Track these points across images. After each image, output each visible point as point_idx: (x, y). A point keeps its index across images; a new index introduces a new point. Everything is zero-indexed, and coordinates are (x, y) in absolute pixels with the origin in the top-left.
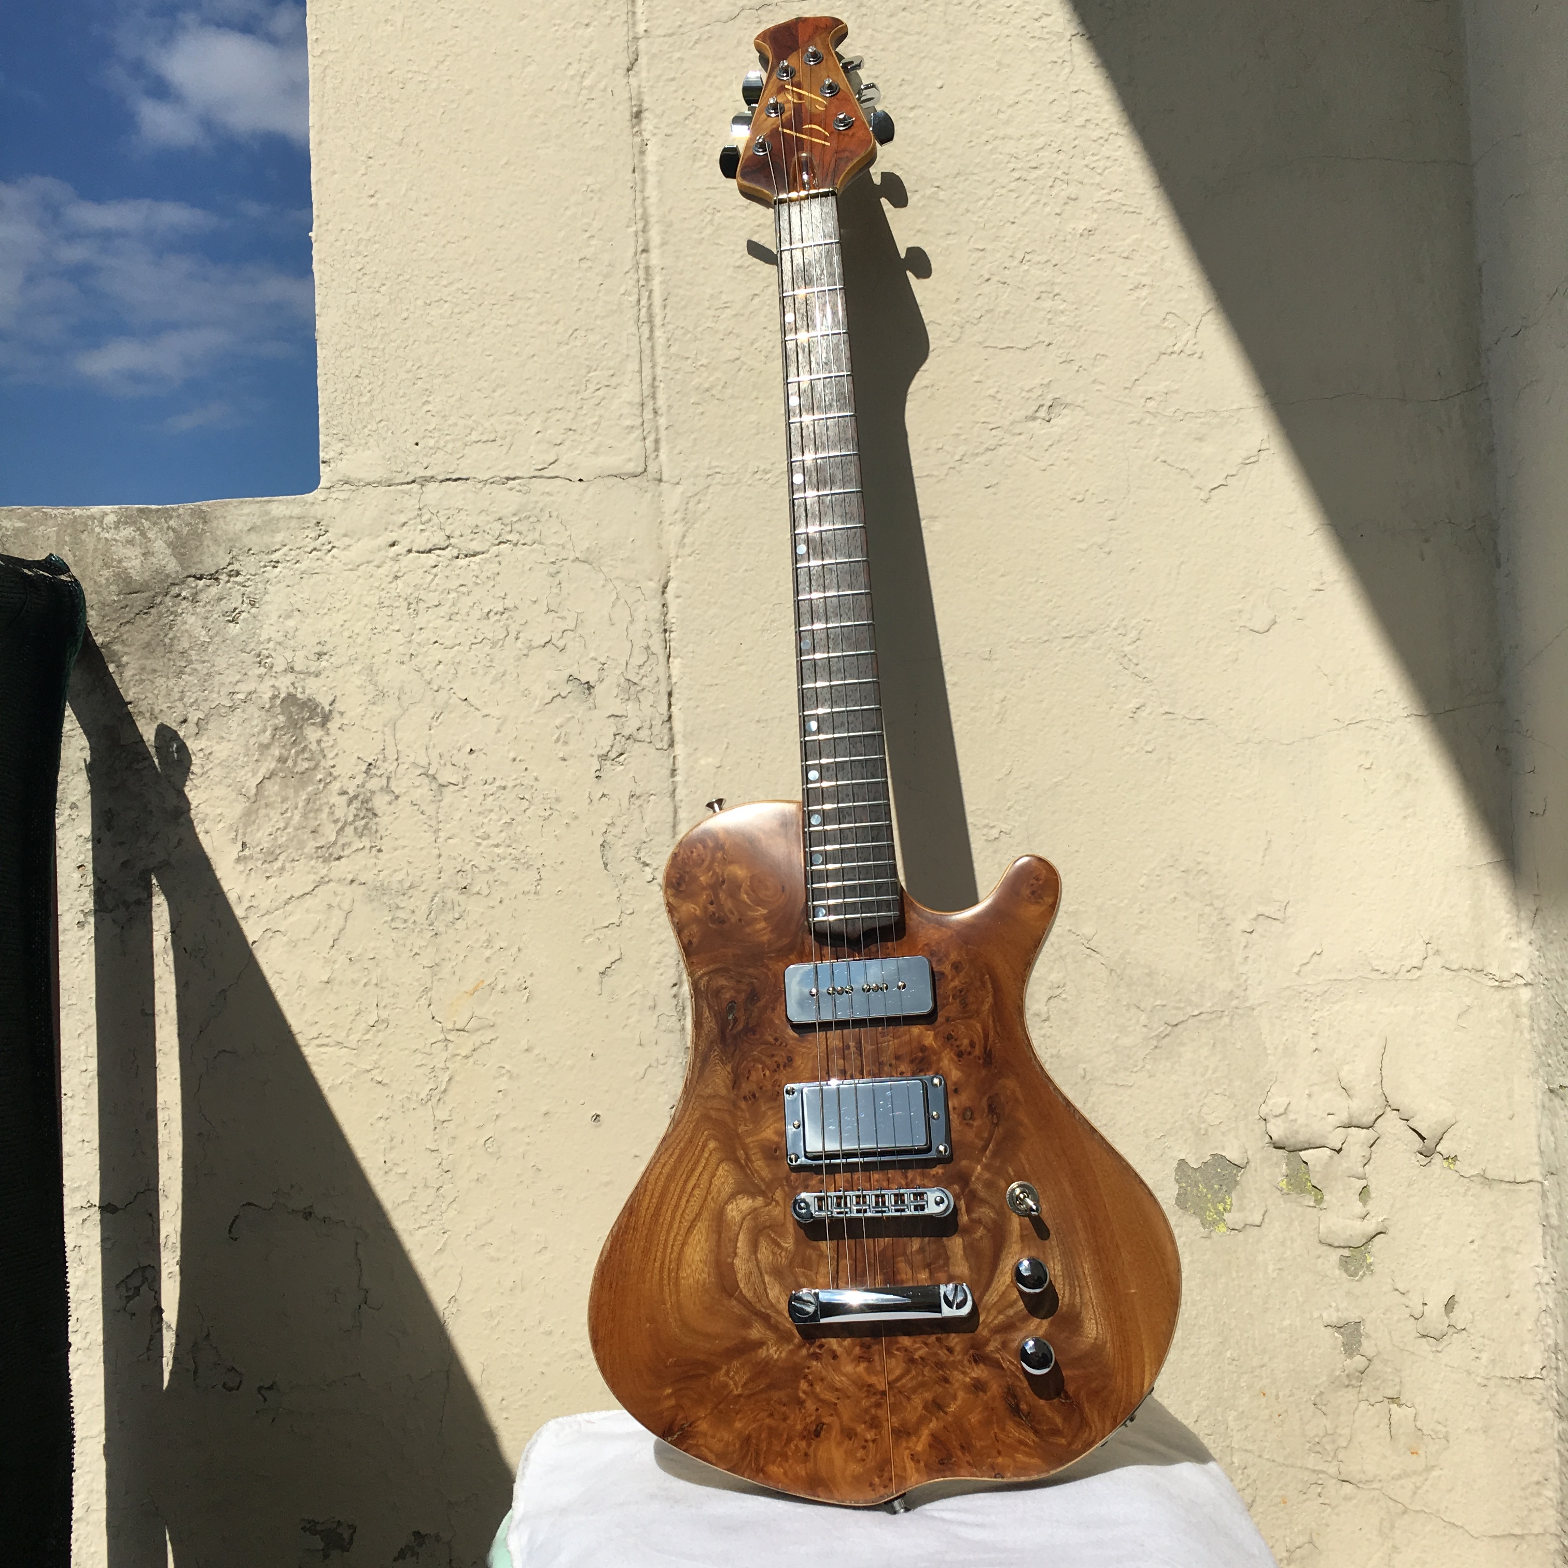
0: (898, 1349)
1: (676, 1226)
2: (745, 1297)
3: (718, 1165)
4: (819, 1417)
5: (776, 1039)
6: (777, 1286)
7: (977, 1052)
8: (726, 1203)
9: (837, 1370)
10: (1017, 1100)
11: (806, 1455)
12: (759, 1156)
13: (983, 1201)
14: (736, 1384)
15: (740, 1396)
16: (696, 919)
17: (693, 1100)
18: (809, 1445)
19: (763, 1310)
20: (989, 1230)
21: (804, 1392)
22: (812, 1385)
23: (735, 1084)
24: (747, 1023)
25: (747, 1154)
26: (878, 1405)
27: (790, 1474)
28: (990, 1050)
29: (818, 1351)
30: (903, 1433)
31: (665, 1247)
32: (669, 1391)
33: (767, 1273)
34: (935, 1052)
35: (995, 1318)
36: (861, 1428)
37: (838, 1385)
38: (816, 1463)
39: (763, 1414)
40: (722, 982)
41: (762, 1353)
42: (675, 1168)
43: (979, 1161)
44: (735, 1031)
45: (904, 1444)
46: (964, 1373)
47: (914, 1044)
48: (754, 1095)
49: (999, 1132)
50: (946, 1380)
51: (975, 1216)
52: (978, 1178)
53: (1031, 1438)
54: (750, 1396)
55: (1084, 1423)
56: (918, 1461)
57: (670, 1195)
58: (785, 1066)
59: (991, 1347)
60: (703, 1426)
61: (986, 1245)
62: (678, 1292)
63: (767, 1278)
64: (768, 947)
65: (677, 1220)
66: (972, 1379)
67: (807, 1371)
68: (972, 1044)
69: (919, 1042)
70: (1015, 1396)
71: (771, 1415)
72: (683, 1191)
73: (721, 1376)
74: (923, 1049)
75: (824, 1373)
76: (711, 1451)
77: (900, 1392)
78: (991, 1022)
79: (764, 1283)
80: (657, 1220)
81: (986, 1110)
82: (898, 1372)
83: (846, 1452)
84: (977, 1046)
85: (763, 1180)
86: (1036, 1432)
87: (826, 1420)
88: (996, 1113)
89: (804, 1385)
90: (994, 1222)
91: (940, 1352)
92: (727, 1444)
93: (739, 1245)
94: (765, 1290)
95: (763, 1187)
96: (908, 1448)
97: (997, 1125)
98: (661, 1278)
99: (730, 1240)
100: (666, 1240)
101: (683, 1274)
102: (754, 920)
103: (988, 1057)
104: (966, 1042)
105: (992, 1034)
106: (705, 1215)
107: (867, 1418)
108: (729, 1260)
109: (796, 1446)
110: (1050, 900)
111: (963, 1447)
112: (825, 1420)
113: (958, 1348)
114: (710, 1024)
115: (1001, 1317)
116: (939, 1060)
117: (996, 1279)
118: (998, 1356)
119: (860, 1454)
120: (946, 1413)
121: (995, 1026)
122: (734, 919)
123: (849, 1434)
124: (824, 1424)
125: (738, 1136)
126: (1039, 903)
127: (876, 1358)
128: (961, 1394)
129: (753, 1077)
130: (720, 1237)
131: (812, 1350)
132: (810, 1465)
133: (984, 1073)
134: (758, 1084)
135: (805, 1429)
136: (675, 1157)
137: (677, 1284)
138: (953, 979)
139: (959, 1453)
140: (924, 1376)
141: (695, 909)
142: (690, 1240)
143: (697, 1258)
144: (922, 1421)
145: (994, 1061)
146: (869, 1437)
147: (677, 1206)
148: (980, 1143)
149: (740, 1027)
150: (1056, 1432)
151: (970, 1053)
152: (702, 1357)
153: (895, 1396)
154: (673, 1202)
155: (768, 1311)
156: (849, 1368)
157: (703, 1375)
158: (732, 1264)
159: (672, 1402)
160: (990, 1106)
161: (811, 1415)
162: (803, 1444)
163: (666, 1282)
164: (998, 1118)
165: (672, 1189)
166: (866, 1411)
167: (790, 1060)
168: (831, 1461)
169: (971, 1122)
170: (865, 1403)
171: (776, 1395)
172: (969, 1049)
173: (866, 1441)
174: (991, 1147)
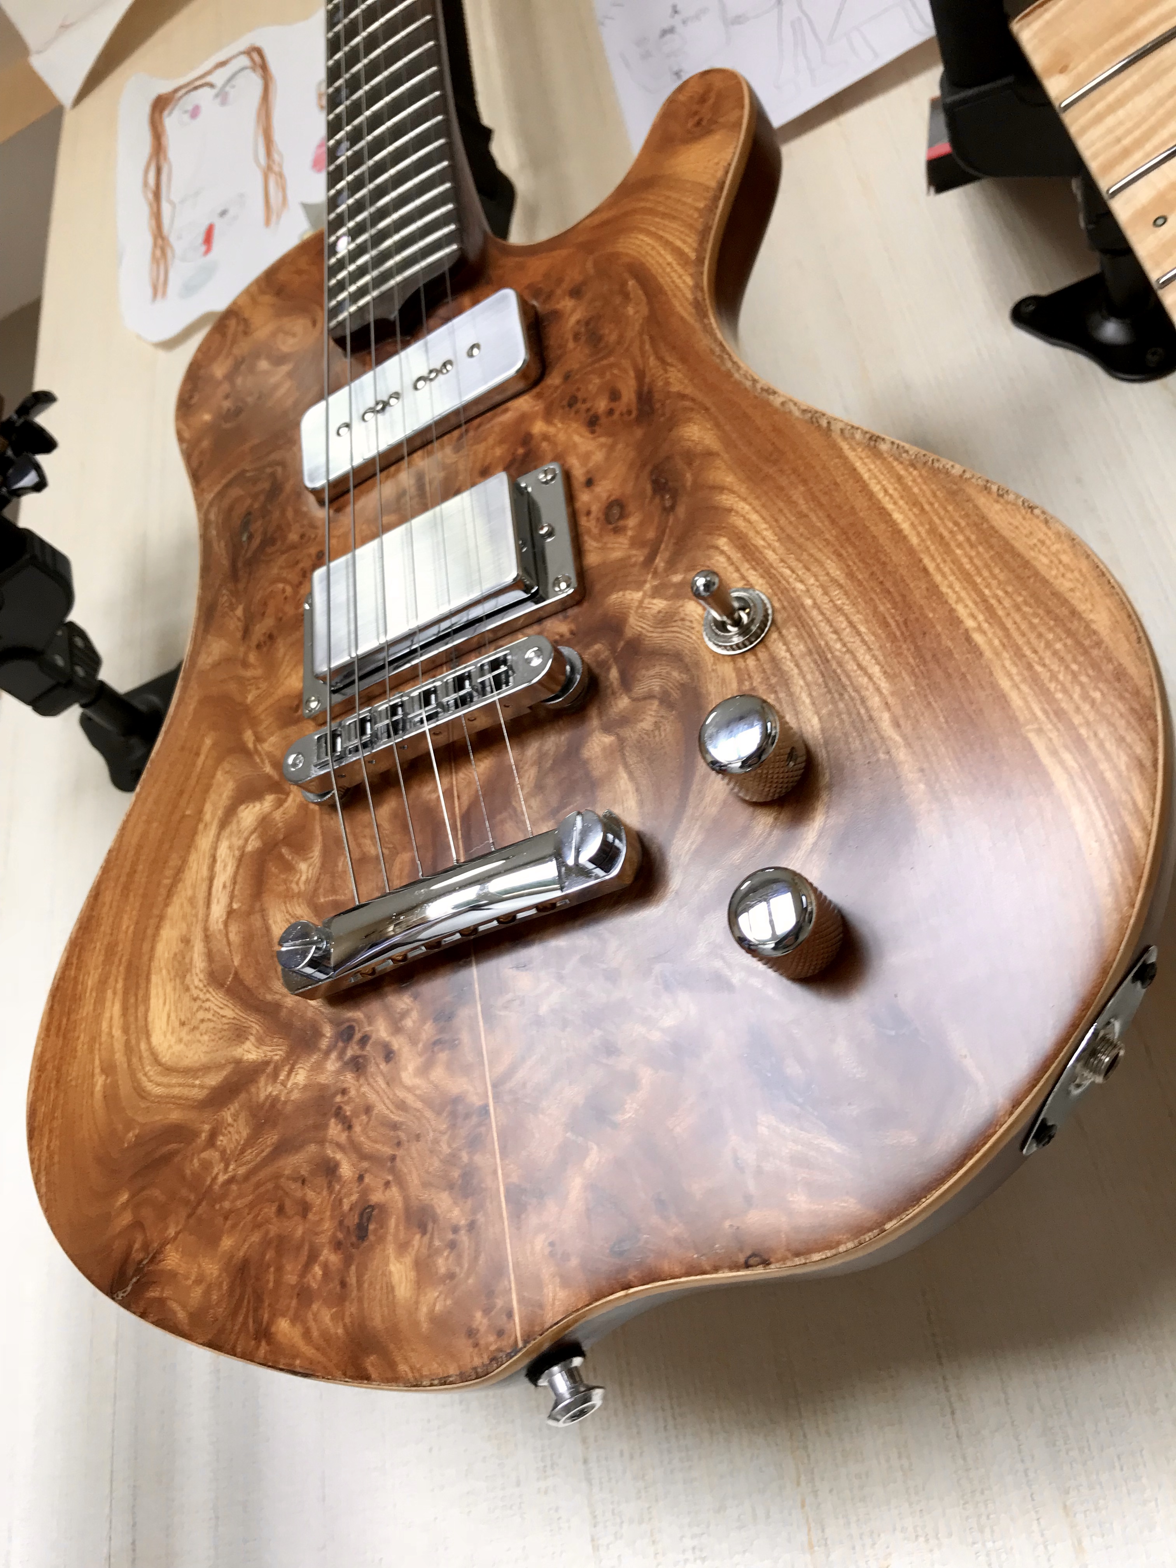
3: (216, 768)
5: (303, 536)
7: (625, 404)
10: (708, 454)
11: (343, 1283)
15: (231, 1181)
16: (208, 429)
18: (348, 1262)
20: (670, 705)
21: (336, 1146)
22: (350, 1127)
23: (247, 632)
24: (265, 535)
25: (256, 733)
27: (315, 1334)
28: (650, 392)
32: (124, 1197)
35: (702, 879)
38: (360, 1300)
42: (159, 799)
43: (641, 584)
44: (249, 554)
45: (534, 1223)
48: (270, 636)
49: (677, 519)
57: (149, 845)
60: (172, 1259)
65: (156, 882)
67: (338, 1099)
68: (615, 396)
70: (770, 1051)
75: (370, 1095)
76: (184, 1307)
80: (129, 893)
81: (649, 492)
84: (624, 397)
87: (376, 1197)
88: (668, 490)
89: (334, 1130)
90: (680, 686)
97: (671, 508)
103: (645, 405)
104: (603, 397)
117: (695, 797)
122: (252, 401)
124: (374, 1208)
125: (246, 709)
127: (465, 1035)
128: (646, 1075)
129: (271, 608)
131: (348, 1052)
133: (639, 433)
135: (340, 1225)
138: (571, 315)
140: (564, 1050)
142: (169, 909)
144: (567, 1157)
145: (657, 406)
147: (157, 858)
148: (639, 556)
149: (256, 544)
151: (612, 412)
152: (174, 1117)
154: (153, 855)
157: (175, 1154)
159: (126, 1218)
160: (655, 482)
161: (349, 1193)
162: (338, 1261)
164: (673, 496)
167: (321, 556)
169: (622, 523)
171: (290, 1164)
172: (610, 405)
174: (662, 551)
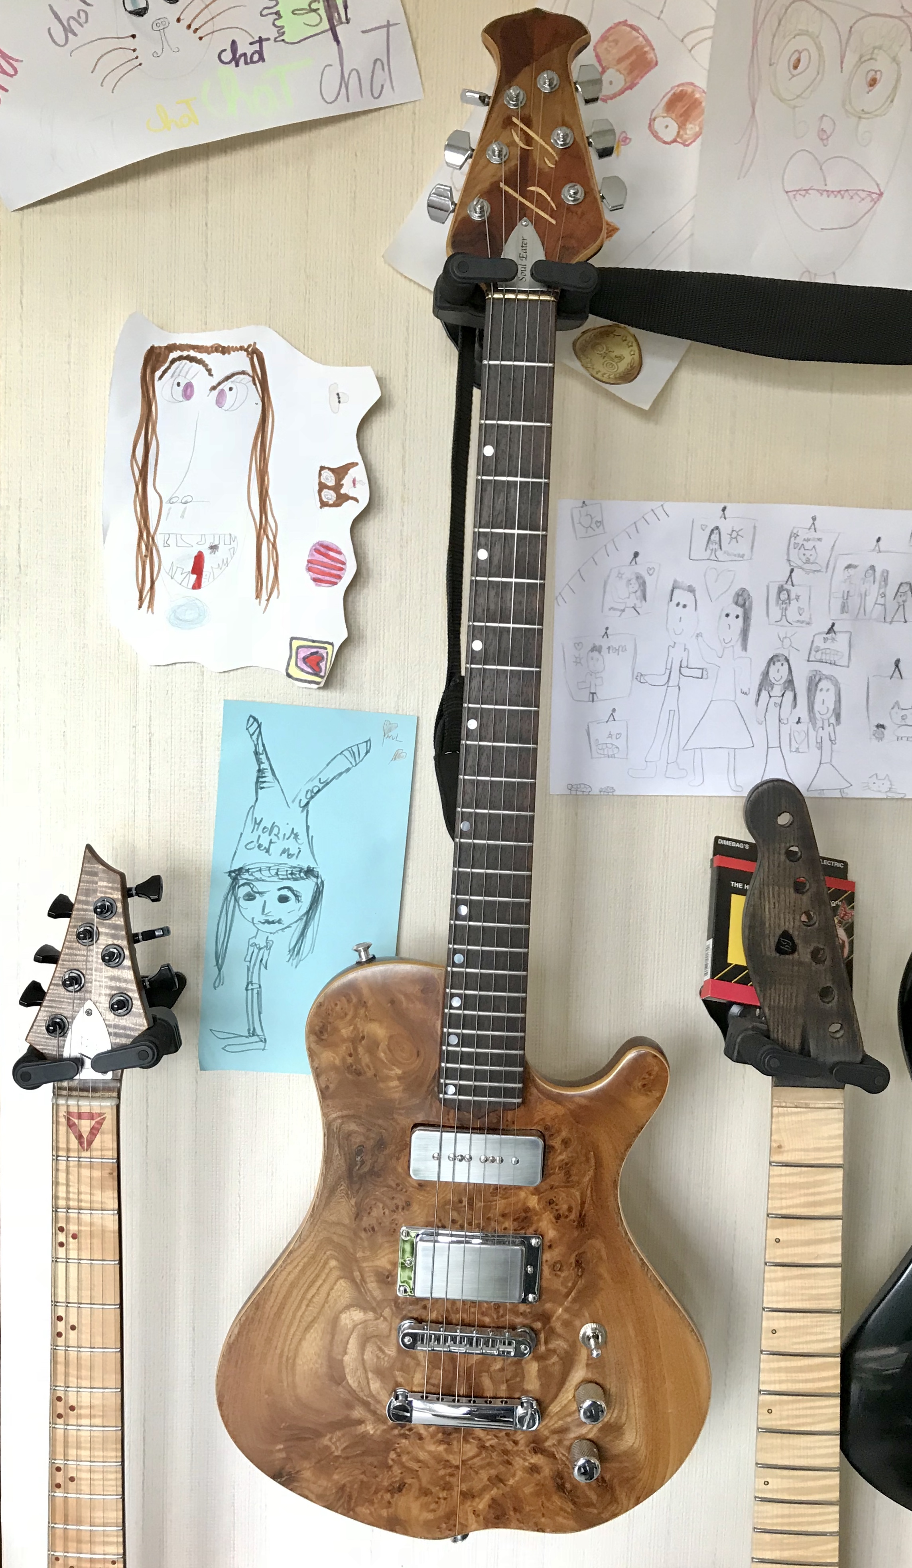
0: (473, 1438)
1: (296, 1323)
2: (350, 1386)
3: (336, 1281)
4: (402, 1479)
5: (398, 1185)
6: (379, 1382)
7: (573, 1216)
8: (341, 1312)
9: (422, 1448)
10: (601, 1258)
11: (389, 1503)
12: (372, 1279)
13: (559, 1336)
14: (337, 1448)
16: (334, 1068)
17: (319, 1224)
19: (365, 1398)
20: (561, 1359)
21: (393, 1460)
22: (399, 1456)
23: (358, 1216)
25: (362, 1276)
26: (452, 1475)
27: (375, 1513)
28: (585, 1215)
29: (407, 1432)
30: (468, 1495)
31: (285, 1340)
32: (281, 1446)
33: (371, 1371)
34: (536, 1214)
35: (556, 1422)
36: (435, 1490)
37: (422, 1458)
38: (396, 1508)
39: (357, 1472)
40: (352, 1127)
41: (361, 1429)
42: (298, 1278)
43: (561, 1305)
44: (361, 1172)
46: (525, 1460)
47: (520, 1205)
49: (581, 1283)
50: (509, 1463)
51: (551, 1346)
52: (558, 1318)
53: (569, 1507)
54: (347, 1458)
55: (614, 1500)
56: (478, 1516)
57: (292, 1299)
58: (403, 1209)
59: (548, 1444)
60: (307, 1474)
61: (557, 1369)
62: (294, 1375)
63: (370, 1375)
64: (399, 1103)
65: (297, 1319)
66: (530, 1464)
68: (570, 1209)
69: (524, 1203)
70: (562, 1478)
71: (364, 1473)
72: (303, 1298)
73: (326, 1441)
74: (527, 1210)
75: (410, 1449)
76: (312, 1493)
77: (471, 1468)
78: (589, 1192)
79: (367, 1378)
80: (280, 1317)
82: (471, 1454)
83: (421, 1505)
85: (374, 1298)
86: (574, 1503)
88: (581, 1267)
90: (566, 1352)
91: (507, 1443)
92: (326, 1488)
93: (349, 1346)
94: (368, 1383)
95: (374, 1304)
96: (471, 1506)
98: (280, 1363)
99: (342, 1341)
100: (287, 1334)
101: (299, 1361)
102: (389, 1078)
103: (582, 1221)
104: (565, 1207)
105: (588, 1201)
106: (322, 1318)
107: (442, 1482)
108: (339, 1357)
109: (382, 1496)
110: (658, 1095)
111: (515, 1510)
112: (408, 1482)
113: (522, 1442)
114: (340, 1162)
115: (560, 1422)
116: (539, 1220)
117: (561, 1395)
118: (553, 1449)
119: (433, 1506)
120: (505, 1485)
121: (592, 1196)
122: (370, 1074)
123: (425, 1492)
125: (356, 1260)
126: (647, 1095)
127: (455, 1443)
128: (519, 1474)
129: (375, 1213)
130: (333, 1338)
132: (391, 1510)
133: (576, 1234)
134: (377, 1220)
135: (391, 1485)
136: (299, 1268)
137: (293, 1368)
138: (560, 1154)
139: (512, 1513)
140: (491, 1457)
141: (334, 1059)
142: (308, 1336)
143: (312, 1351)
144: (484, 1489)
145: (587, 1224)
146: (441, 1496)
147: (298, 1308)
148: (564, 1290)
149: (366, 1169)
150: (590, 1504)
151: (567, 1217)
153: (466, 1470)
154: (295, 1303)
155: (369, 1399)
156: (432, 1448)
157: (310, 1438)
158: (342, 1361)
159: (283, 1455)
160: (577, 1261)
161: (396, 1476)
162: (388, 1496)
163: (284, 1366)
164: (582, 1272)
166: (443, 1477)
167: (408, 1204)
168: (409, 1509)
169: (559, 1273)
170: (442, 1472)
171: (369, 1459)
172: (566, 1214)
173: (439, 1498)
174: (573, 1294)
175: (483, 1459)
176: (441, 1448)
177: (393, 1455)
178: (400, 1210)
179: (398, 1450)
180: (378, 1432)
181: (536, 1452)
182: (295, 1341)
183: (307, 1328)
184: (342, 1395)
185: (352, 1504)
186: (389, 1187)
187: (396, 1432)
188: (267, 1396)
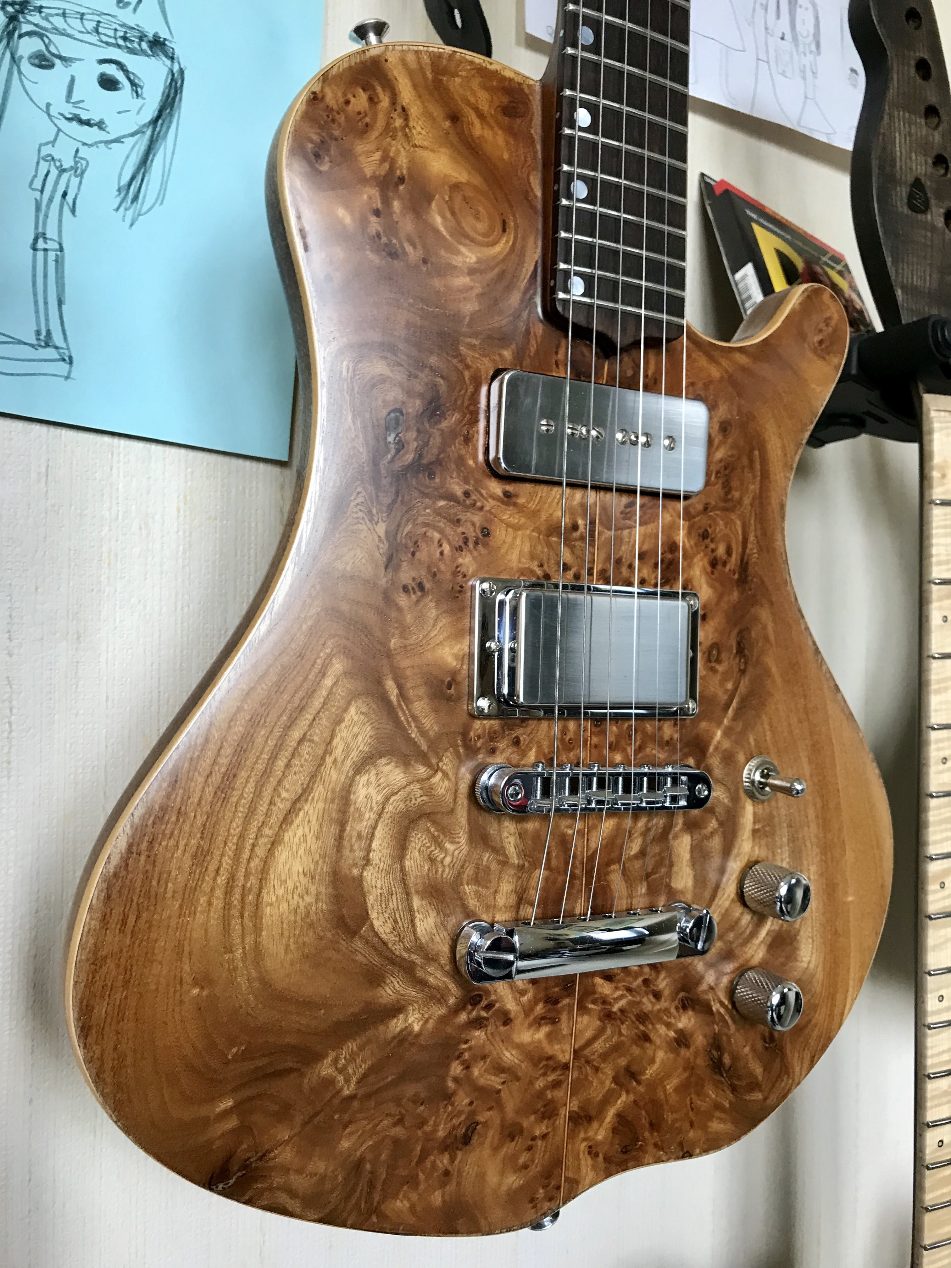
0: (594, 1002)
1: (262, 808)
2: (376, 934)
3: (349, 704)
4: (472, 1114)
5: (467, 494)
6: (433, 914)
7: (733, 563)
8: (357, 772)
9: (507, 1040)
11: (447, 1173)
12: (420, 693)
14: (347, 1081)
15: (352, 1097)
18: (452, 1160)
19: (405, 955)
23: (391, 561)
24: (421, 456)
26: (556, 1085)
28: (747, 563)
29: (484, 1014)
30: (581, 1119)
32: (228, 1103)
33: (417, 892)
34: (686, 555)
36: (528, 1122)
37: (507, 1063)
39: (387, 1122)
40: (379, 367)
41: (397, 1025)
43: (719, 724)
44: (398, 466)
45: (582, 1135)
46: (668, 1025)
47: (663, 537)
48: (421, 586)
50: (646, 1038)
53: (727, 1099)
54: (368, 1096)
55: (783, 1069)
56: (597, 1155)
58: (477, 543)
59: (704, 987)
62: (258, 929)
63: (416, 902)
64: (469, 325)
65: (266, 800)
66: (677, 1031)
69: (670, 535)
70: (719, 1048)
71: (400, 1122)
72: (279, 747)
73: (326, 1069)
74: (673, 547)
77: (588, 1062)
78: (752, 521)
79: (411, 911)
81: (734, 651)
82: (588, 1034)
83: (504, 1162)
84: (734, 556)
85: (424, 734)
86: (734, 1090)
88: (744, 656)
90: (728, 811)
91: (645, 1000)
92: (323, 1178)
93: (374, 845)
94: (412, 921)
95: (424, 747)
96: (584, 1140)
97: (743, 672)
98: (227, 906)
99: (359, 836)
101: (268, 897)
102: (452, 268)
104: (723, 545)
105: (751, 537)
106: (319, 791)
107: (539, 1105)
108: (355, 872)
109: (434, 1163)
111: (652, 1127)
112: (481, 1118)
113: (666, 993)
116: (691, 567)
117: (721, 892)
119: (523, 1158)
120: (639, 1082)
121: (756, 529)
123: (511, 1133)
124: (477, 1124)
125: (389, 655)
126: (824, 358)
127: (564, 1016)
129: (422, 554)
130: (342, 830)
131: (474, 1013)
132: (451, 1188)
134: (429, 568)
137: (257, 914)
138: (719, 447)
139: (647, 1134)
142: (287, 836)
143: (298, 867)
146: (538, 1132)
147: (267, 773)
152: (289, 1039)
153: (580, 1068)
154: (260, 766)
155: (413, 957)
156: (524, 1036)
157: (291, 1070)
158: (360, 879)
159: (232, 1123)
163: (235, 912)
165: (259, 740)
166: (540, 1094)
167: (486, 533)
168: (481, 1176)
169: (717, 665)
170: (540, 1084)
171: (410, 1089)
172: (724, 558)
173: (534, 1139)
174: (734, 704)
175: (605, 1041)
176: (541, 1034)
177: (456, 1069)
178: (471, 545)
179: (466, 1055)
180: (430, 1025)
181: (684, 1008)
182: (261, 852)
183: (287, 819)
184: (359, 958)
185: (377, 1197)
186: (450, 497)
187: (463, 1017)
188: (196, 991)
